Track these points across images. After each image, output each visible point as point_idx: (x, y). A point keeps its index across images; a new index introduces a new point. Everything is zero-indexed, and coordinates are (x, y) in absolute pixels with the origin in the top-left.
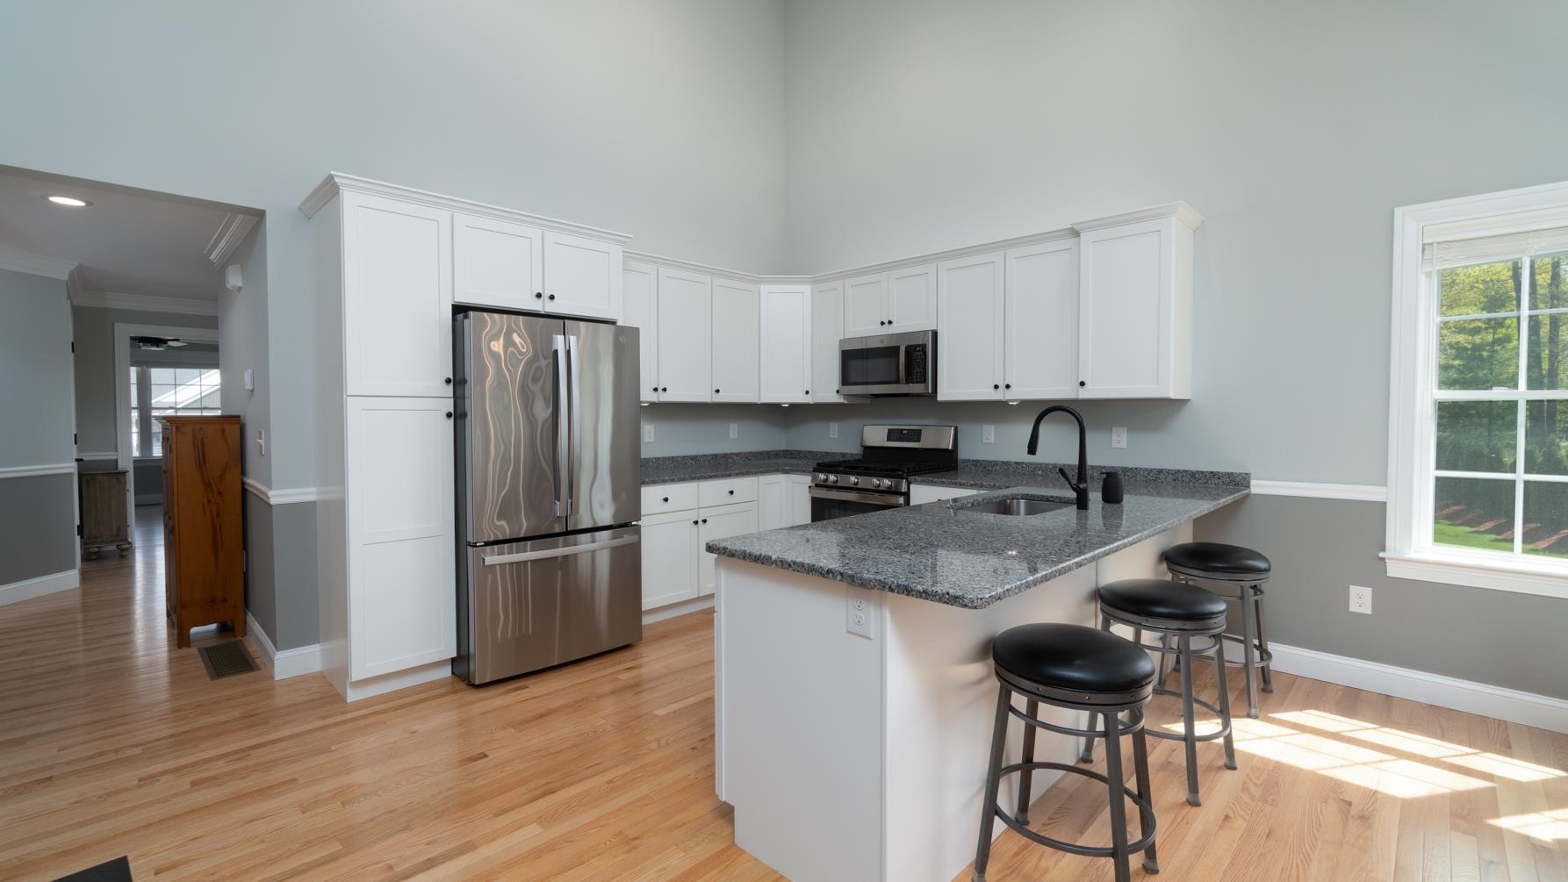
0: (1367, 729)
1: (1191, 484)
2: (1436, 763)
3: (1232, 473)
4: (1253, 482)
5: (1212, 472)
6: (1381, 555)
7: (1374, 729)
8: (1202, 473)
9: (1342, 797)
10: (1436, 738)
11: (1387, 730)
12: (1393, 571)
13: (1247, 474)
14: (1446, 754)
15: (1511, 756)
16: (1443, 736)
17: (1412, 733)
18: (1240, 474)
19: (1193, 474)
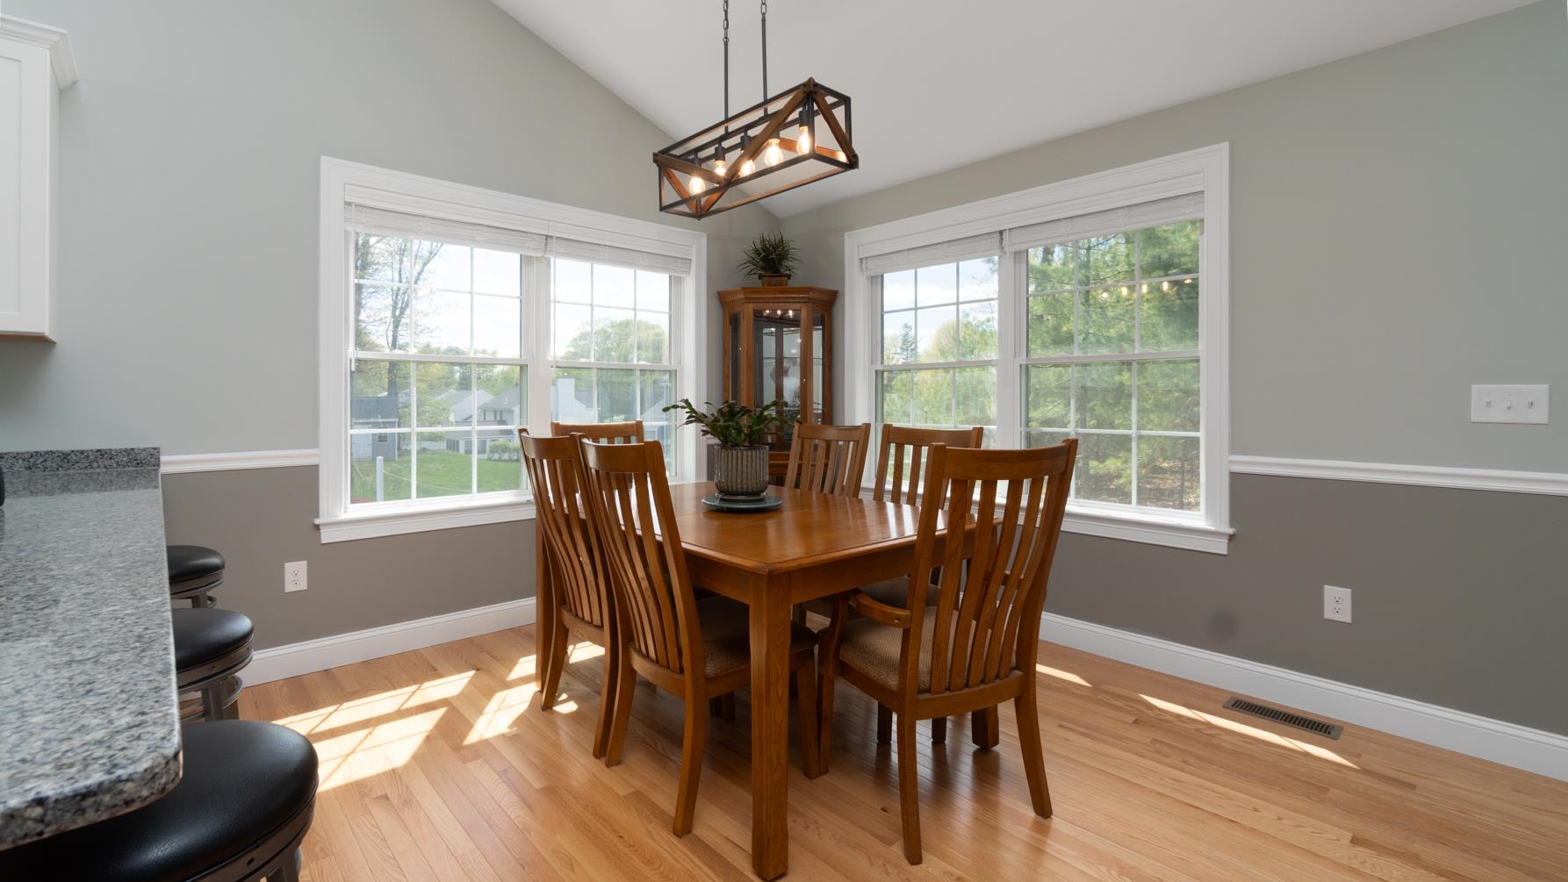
0: (331, 713)
1: (61, 472)
2: (400, 714)
3: (133, 449)
4: (163, 458)
5: (98, 451)
6: (317, 521)
7: (335, 711)
8: (82, 452)
9: (375, 796)
10: (388, 690)
11: (346, 705)
12: (327, 536)
13: (155, 449)
14: (403, 701)
15: (440, 676)
16: (392, 684)
17: (371, 695)
18: (144, 450)
19: (65, 456)
